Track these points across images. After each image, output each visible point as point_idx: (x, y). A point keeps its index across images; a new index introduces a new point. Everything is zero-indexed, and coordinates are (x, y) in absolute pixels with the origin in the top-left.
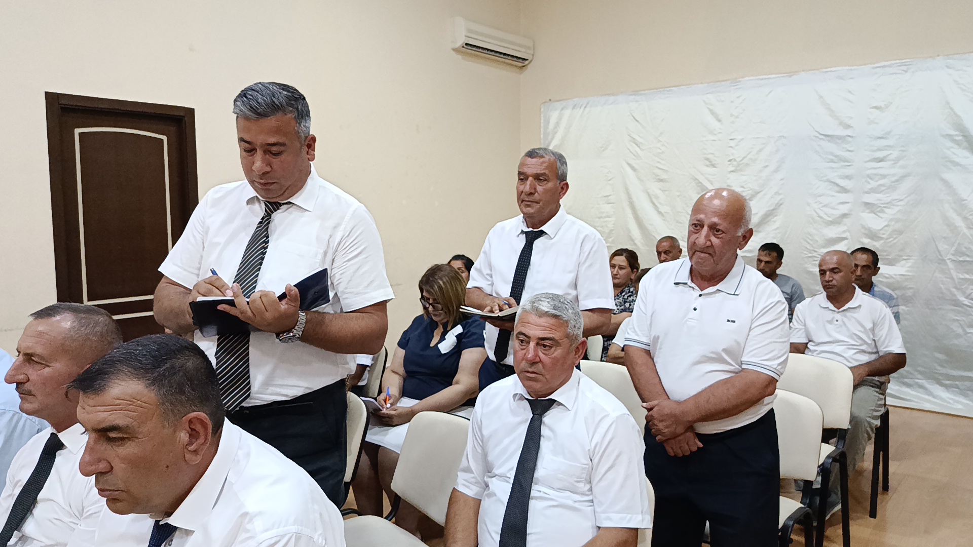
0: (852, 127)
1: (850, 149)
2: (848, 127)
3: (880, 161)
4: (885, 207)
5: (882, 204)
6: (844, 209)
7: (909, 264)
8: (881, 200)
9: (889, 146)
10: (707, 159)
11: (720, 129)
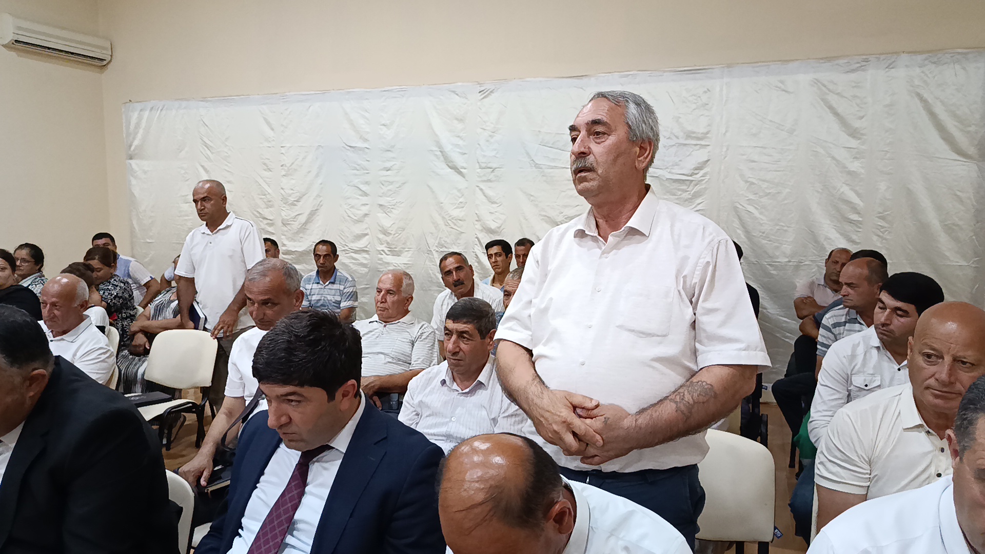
0: (368, 141)
1: (368, 159)
2: (366, 140)
3: (387, 171)
4: (392, 208)
5: (391, 206)
6: (365, 210)
7: (409, 255)
8: (390, 202)
9: (394, 158)
10: (265, 164)
11: (273, 137)
